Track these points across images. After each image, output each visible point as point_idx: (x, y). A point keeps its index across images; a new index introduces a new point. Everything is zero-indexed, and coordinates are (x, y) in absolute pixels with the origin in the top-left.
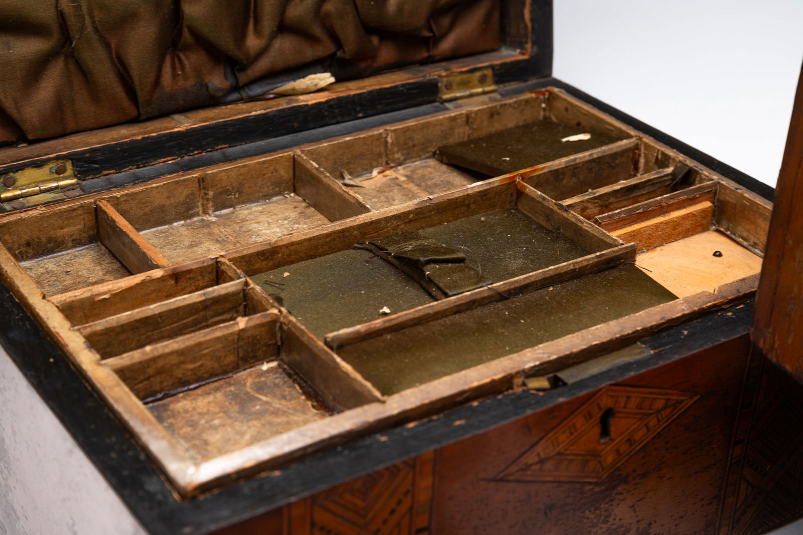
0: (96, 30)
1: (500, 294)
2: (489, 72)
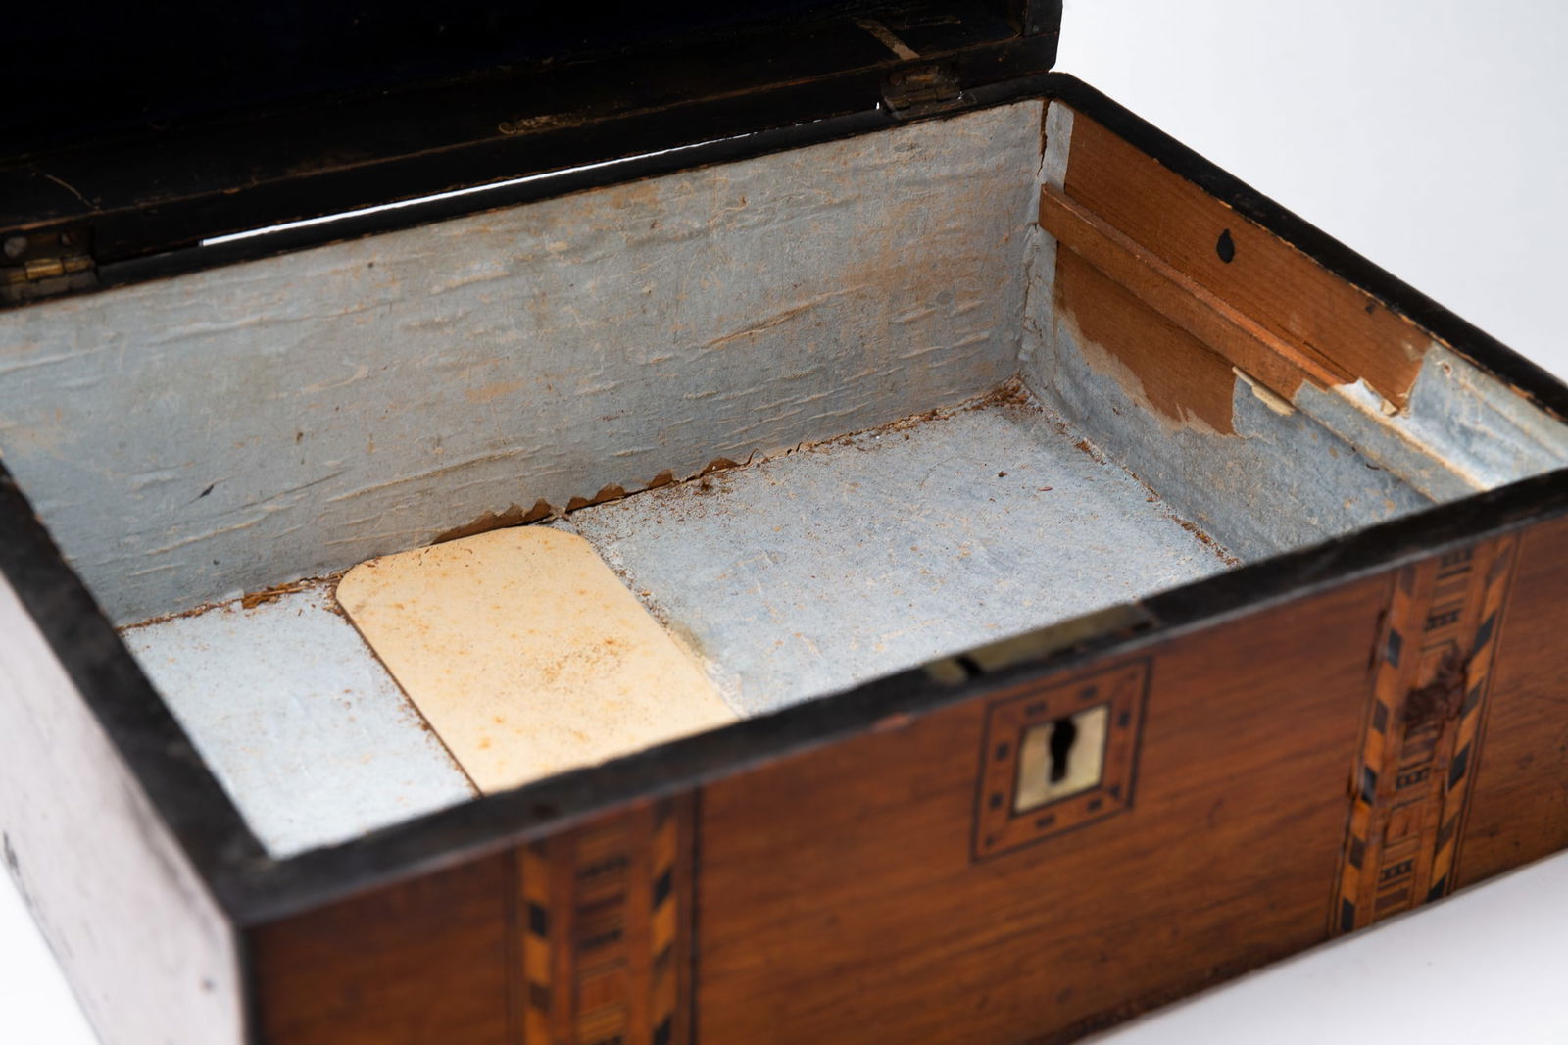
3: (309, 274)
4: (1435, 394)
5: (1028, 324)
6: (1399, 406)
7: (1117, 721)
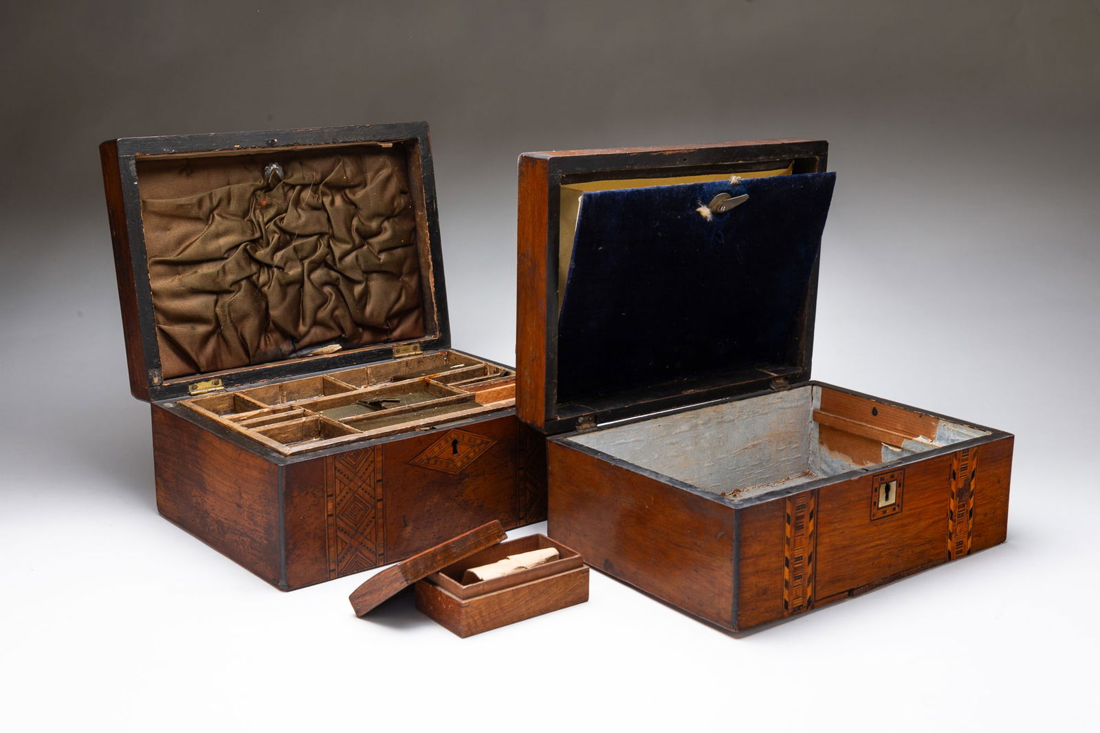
0: (231, 322)
1: (413, 409)
2: (418, 345)
3: (647, 427)
4: (942, 433)
5: (811, 452)
6: (933, 439)
7: (899, 485)
